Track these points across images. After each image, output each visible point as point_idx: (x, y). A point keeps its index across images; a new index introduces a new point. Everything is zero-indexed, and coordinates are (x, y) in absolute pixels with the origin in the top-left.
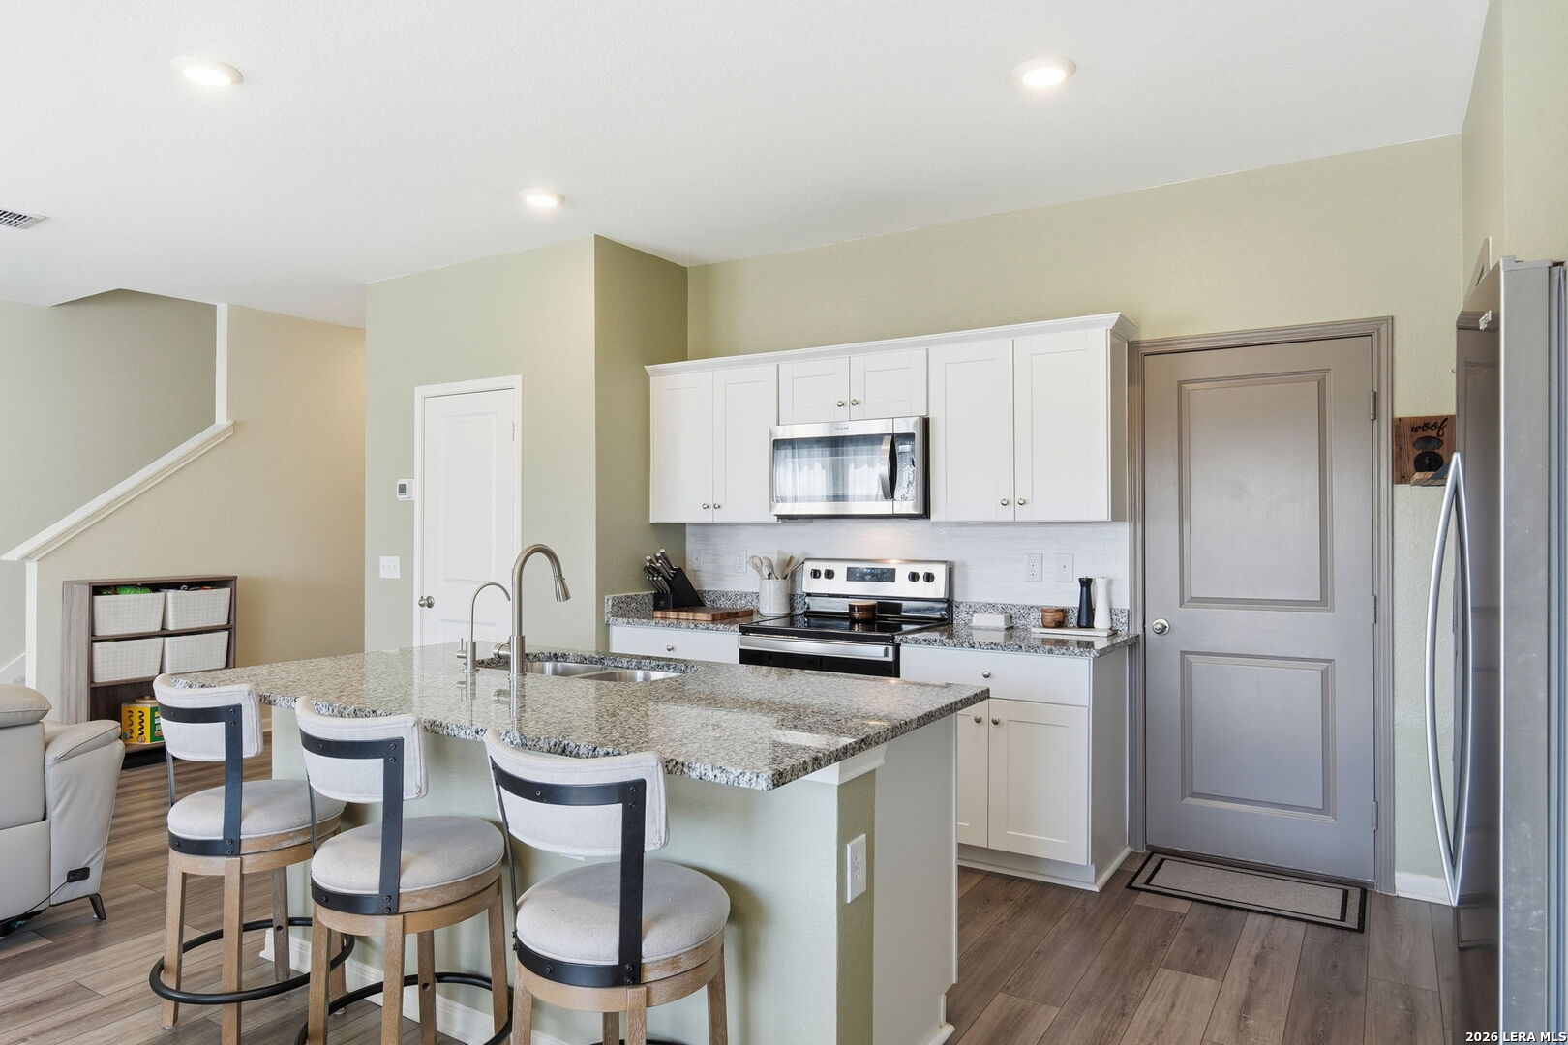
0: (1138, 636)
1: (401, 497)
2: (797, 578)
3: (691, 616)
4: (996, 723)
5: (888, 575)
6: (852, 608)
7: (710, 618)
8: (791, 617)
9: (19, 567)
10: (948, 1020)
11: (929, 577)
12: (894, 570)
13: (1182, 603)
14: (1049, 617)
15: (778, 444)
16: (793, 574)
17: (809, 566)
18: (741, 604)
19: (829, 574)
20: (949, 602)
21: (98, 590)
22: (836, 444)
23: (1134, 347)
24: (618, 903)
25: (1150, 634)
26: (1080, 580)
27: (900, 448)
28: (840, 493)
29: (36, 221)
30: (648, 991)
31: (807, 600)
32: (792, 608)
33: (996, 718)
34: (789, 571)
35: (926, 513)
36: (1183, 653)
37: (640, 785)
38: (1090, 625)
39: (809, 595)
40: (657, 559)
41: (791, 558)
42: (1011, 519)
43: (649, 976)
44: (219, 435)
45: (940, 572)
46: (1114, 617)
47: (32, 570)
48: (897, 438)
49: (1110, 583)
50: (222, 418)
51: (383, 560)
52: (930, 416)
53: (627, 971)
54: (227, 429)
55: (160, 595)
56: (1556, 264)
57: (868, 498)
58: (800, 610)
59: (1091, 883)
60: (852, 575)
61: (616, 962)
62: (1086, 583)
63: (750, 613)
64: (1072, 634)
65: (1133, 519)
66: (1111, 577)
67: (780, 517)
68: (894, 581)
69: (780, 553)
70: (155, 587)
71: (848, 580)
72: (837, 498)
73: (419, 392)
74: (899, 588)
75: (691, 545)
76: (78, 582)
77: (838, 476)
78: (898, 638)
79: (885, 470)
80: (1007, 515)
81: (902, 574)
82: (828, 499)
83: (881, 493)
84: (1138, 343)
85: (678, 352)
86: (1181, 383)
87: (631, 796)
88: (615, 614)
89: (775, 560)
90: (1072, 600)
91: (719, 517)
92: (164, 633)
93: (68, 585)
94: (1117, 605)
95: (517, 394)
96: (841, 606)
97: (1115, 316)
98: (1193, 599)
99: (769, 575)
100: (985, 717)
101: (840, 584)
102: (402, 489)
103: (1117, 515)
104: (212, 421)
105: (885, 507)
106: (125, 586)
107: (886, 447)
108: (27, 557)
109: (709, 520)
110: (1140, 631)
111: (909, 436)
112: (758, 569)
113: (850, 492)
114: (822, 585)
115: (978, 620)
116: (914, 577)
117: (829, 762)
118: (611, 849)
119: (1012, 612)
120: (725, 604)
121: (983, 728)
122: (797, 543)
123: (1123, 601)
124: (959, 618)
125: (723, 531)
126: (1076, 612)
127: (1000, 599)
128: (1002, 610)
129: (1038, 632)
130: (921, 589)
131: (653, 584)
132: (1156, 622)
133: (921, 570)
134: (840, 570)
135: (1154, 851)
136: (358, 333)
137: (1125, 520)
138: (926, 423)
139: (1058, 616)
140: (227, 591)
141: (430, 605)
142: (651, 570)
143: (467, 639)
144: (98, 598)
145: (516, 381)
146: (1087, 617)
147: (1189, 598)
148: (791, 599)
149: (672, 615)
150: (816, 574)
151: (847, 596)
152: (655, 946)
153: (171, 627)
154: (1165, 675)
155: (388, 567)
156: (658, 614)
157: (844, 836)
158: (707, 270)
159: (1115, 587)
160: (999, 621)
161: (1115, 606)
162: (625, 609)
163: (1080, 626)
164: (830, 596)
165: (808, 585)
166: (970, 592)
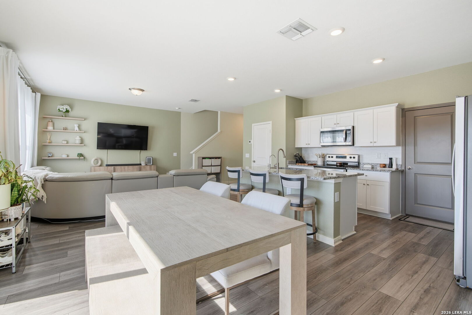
0: (403, 170)
1: (249, 143)
2: (325, 158)
3: (304, 164)
4: (368, 185)
5: (345, 157)
6: (337, 163)
7: (308, 165)
8: (324, 165)
9: (192, 154)
10: (355, 231)
11: (354, 158)
12: (346, 156)
13: (415, 163)
14: (382, 166)
15: (322, 132)
16: (324, 157)
17: (328, 156)
18: (313, 163)
19: (332, 157)
20: (359, 163)
21: (203, 158)
22: (334, 132)
23: (403, 110)
24: (300, 198)
25: (407, 170)
26: (389, 158)
27: (348, 132)
28: (335, 141)
29: (198, 101)
30: (304, 209)
31: (327, 162)
32: (324, 164)
33: (368, 184)
34: (323, 157)
35: (353, 145)
36: (415, 174)
37: (303, 179)
38: (392, 167)
39: (328, 161)
40: (297, 154)
41: (324, 154)
42: (373, 146)
43: (304, 206)
44: (219, 133)
45: (357, 157)
46: (398, 166)
47: (194, 155)
48: (346, 130)
49: (396, 159)
50: (219, 131)
51: (246, 154)
52: (354, 126)
53: (301, 205)
54: (220, 132)
55: (211, 159)
56: (466, 97)
57: (341, 142)
58: (326, 164)
59: (389, 217)
60: (337, 157)
61: (299, 204)
62: (391, 159)
63: (315, 164)
64: (387, 169)
65: (402, 146)
66: (397, 157)
67: (322, 146)
68: (346, 158)
69: (321, 153)
70: (210, 158)
71: (336, 158)
72: (333, 142)
73: (253, 125)
74: (347, 160)
75: (303, 152)
76: (200, 157)
77: (334, 138)
78: (347, 168)
79: (344, 136)
80: (372, 145)
81: (348, 157)
82: (332, 142)
83: (343, 141)
84: (404, 109)
85: (301, 116)
86: (415, 117)
87: (302, 180)
88: (289, 164)
89: (320, 155)
90: (387, 162)
91: (309, 146)
92: (211, 166)
93: (199, 158)
94: (398, 163)
95: (271, 125)
96: (335, 163)
97: (398, 104)
98: (418, 163)
99: (319, 157)
100: (366, 184)
101: (335, 159)
102: (250, 142)
103: (398, 144)
104: (217, 131)
105: (344, 144)
106: (207, 158)
107: (344, 132)
108: (193, 153)
109: (307, 147)
110: (404, 169)
111: (350, 130)
112: (317, 156)
113: (337, 141)
114: (331, 159)
115: (365, 166)
116: (351, 158)
117: (333, 178)
118: (299, 187)
119: (373, 165)
120: (310, 163)
121: (365, 186)
122: (325, 151)
123: (400, 162)
124: (361, 166)
125: (310, 149)
126: (388, 165)
127: (370, 162)
128: (371, 164)
129: (379, 168)
130: (352, 160)
131: (296, 159)
132: (408, 167)
133: (352, 156)
134: (335, 156)
135: (407, 215)
136: (242, 115)
137: (400, 146)
138: (353, 127)
139: (384, 165)
140: (220, 159)
141: (255, 162)
142: (295, 156)
143: (269, 163)
144: (203, 160)
145: (271, 122)
146: (391, 165)
147: (417, 162)
148: (324, 162)
149: (300, 164)
150: (329, 157)
151: (336, 161)
152: (305, 202)
153: (213, 165)
154: (410, 178)
155: (247, 155)
156: (297, 164)
157: (335, 192)
158: (306, 100)
159: (398, 160)
160: (370, 166)
161: (398, 164)
162: (291, 163)
163: (389, 167)
164: (332, 161)
165: (327, 159)
166: (363, 161)
